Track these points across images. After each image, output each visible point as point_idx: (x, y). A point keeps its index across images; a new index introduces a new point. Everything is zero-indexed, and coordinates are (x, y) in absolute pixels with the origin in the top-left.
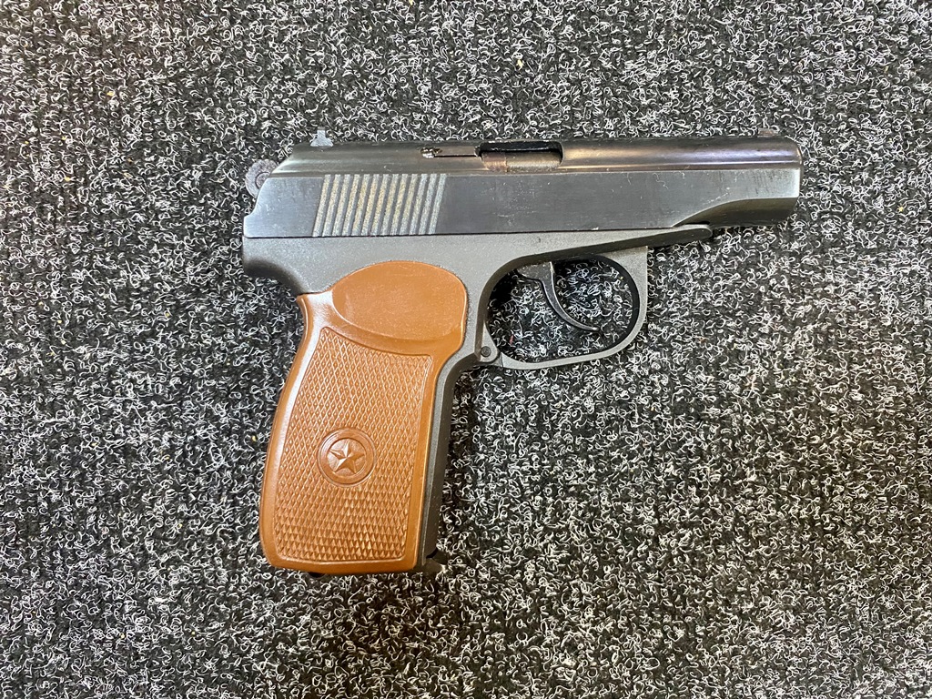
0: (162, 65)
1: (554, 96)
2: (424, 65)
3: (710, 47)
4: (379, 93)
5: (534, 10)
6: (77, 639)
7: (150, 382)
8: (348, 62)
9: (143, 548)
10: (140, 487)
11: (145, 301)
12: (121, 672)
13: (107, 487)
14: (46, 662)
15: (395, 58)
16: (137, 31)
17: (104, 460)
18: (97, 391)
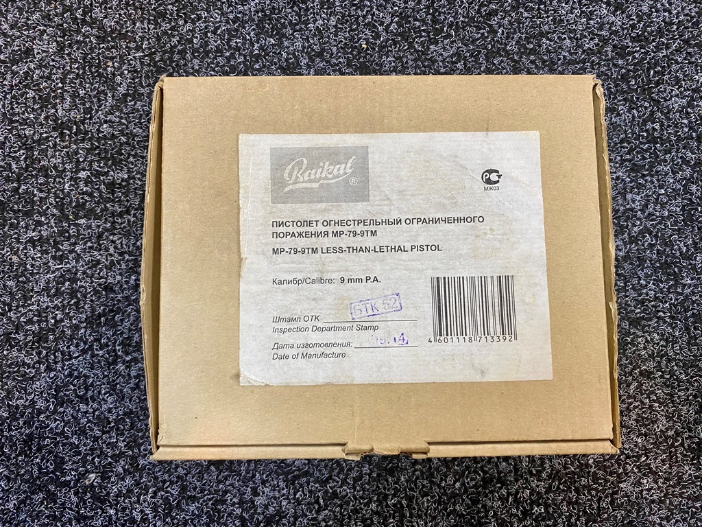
0: (142, 48)
1: (385, 66)
2: (304, 48)
3: (483, 37)
4: (276, 64)
5: (373, 15)
6: (70, 411)
7: (124, 242)
8: (256, 45)
9: (115, 351)
10: (114, 311)
11: (123, 191)
12: (98, 433)
13: (93, 310)
14: (48, 426)
15: (286, 43)
16: (127, 27)
17: (92, 293)
18: (90, 248)
